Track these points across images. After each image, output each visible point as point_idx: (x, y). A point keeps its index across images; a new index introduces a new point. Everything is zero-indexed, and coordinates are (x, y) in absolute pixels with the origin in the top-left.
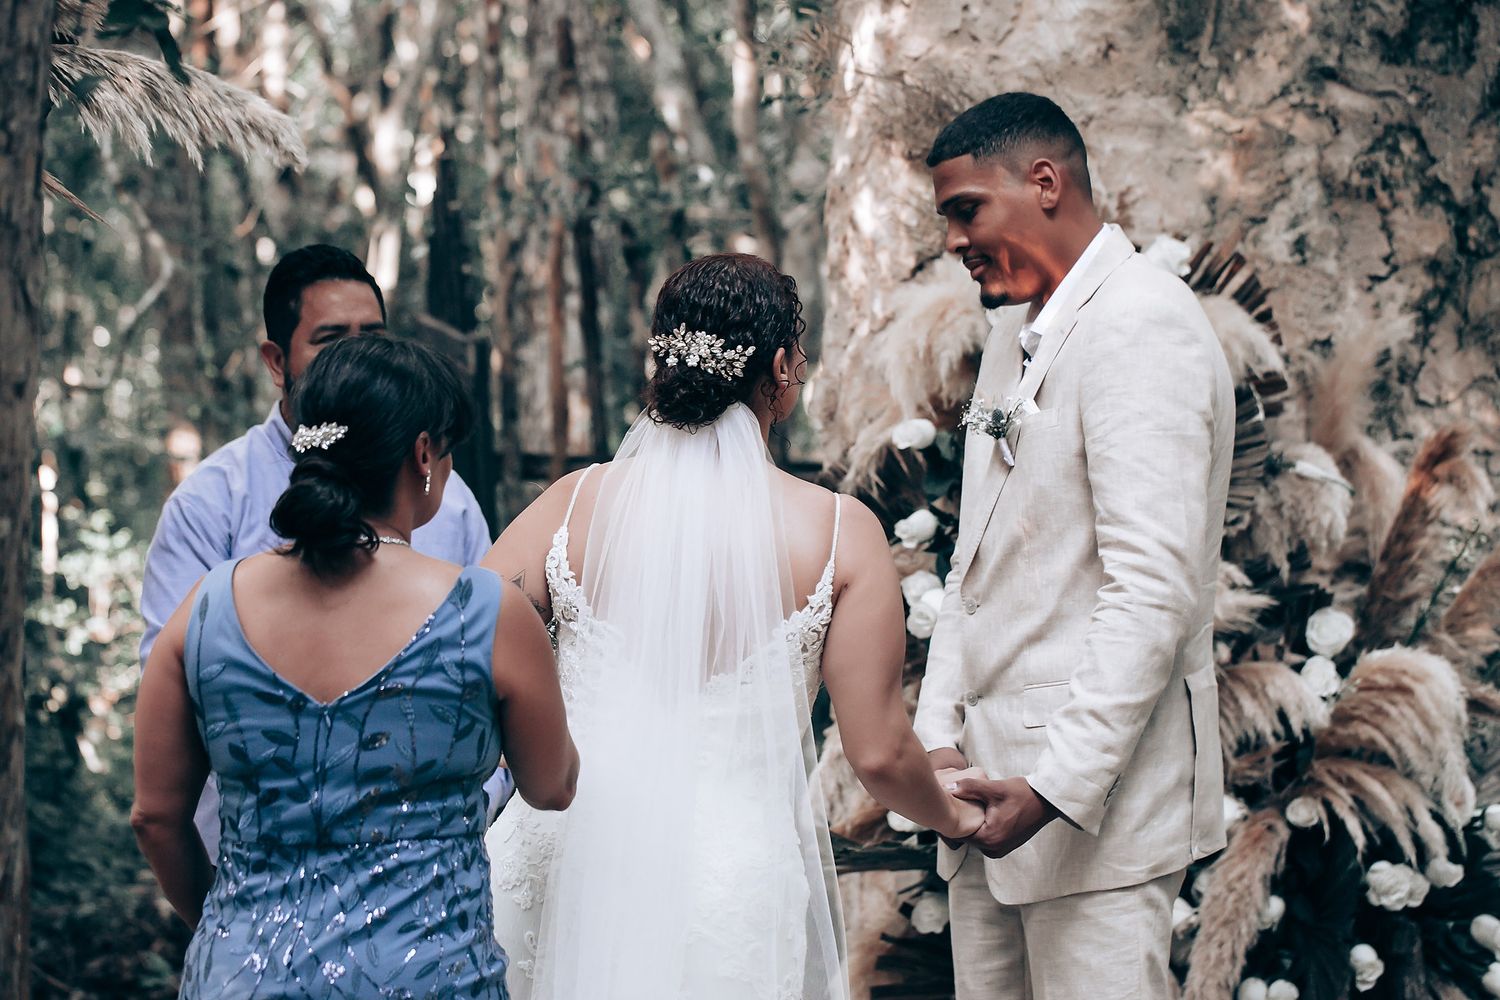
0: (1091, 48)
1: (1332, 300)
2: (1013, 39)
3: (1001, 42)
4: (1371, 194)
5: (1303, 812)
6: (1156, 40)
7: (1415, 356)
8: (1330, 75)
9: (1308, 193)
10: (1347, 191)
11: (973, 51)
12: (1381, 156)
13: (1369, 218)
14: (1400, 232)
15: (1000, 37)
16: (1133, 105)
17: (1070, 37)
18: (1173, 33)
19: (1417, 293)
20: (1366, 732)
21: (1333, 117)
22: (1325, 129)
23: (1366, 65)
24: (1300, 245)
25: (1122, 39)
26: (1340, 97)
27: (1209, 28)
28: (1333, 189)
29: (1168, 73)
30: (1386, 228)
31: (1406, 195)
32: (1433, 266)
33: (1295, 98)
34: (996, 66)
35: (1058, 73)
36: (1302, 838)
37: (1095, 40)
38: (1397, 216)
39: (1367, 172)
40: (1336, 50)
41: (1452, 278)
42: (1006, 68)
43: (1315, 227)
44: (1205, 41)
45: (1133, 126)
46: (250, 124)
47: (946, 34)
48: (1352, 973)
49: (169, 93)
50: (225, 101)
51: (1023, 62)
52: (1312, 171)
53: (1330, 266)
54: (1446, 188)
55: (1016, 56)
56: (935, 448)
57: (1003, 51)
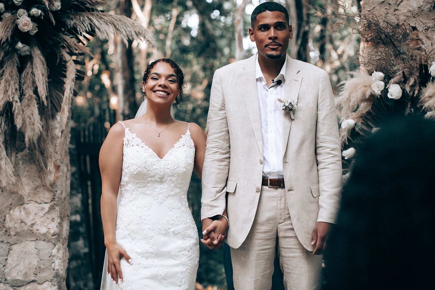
0: (429, 6)
2: (402, 4)
3: (399, 5)
11: (388, 8)
15: (398, 4)
17: (421, 2)
34: (396, 12)
35: (417, 14)
37: (430, 3)
42: (400, 13)
46: (139, 32)
47: (379, 3)
49: (118, 24)
50: (132, 26)
51: (405, 11)
55: (403, 9)
56: (353, 129)
57: (399, 8)
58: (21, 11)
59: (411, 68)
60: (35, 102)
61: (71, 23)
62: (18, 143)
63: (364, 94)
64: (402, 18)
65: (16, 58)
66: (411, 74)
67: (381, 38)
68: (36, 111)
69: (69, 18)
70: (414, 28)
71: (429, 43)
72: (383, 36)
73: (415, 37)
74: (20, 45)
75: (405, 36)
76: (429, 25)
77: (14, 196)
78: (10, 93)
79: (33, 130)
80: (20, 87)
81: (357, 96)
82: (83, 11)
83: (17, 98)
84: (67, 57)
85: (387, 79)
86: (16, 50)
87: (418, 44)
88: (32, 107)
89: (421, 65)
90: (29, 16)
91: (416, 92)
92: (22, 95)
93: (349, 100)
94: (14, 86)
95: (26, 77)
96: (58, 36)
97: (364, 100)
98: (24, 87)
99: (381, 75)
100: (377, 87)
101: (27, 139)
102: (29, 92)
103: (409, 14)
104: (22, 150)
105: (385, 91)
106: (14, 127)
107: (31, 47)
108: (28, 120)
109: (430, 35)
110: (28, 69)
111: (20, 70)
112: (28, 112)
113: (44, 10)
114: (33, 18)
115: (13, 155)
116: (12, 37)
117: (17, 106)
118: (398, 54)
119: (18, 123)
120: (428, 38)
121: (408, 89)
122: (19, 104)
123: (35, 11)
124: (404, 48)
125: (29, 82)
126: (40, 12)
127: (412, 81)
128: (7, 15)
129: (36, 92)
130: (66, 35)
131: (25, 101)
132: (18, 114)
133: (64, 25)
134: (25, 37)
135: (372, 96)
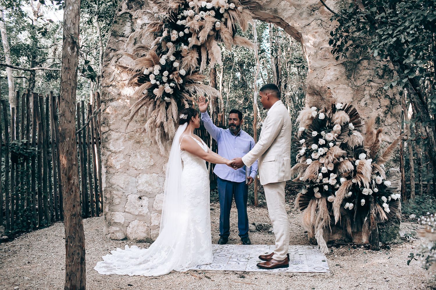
0: (335, 79)
1: (371, 111)
4: (377, 97)
5: (354, 181)
6: (345, 77)
7: (384, 119)
8: (371, 81)
9: (367, 97)
10: (373, 97)
11: (318, 80)
12: (378, 92)
13: (377, 100)
14: (381, 102)
16: (341, 86)
17: (332, 77)
18: (347, 76)
19: (384, 110)
20: (360, 170)
21: (371, 87)
22: (370, 88)
23: (377, 79)
24: (366, 104)
25: (339, 77)
26: (372, 84)
27: (353, 75)
28: (371, 96)
29: (347, 82)
30: (379, 101)
31: (382, 97)
32: (387, 107)
33: (365, 84)
35: (330, 82)
36: (354, 184)
38: (381, 100)
39: (376, 94)
40: (372, 78)
41: (390, 108)
43: (368, 101)
44: (352, 77)
45: (341, 89)
48: (360, 203)
52: (368, 94)
53: (371, 107)
54: (389, 96)
55: (324, 80)
56: (304, 131)
57: (322, 80)
58: (166, 84)
59: (329, 106)
60: (173, 121)
61: (187, 88)
62: (167, 137)
63: (309, 117)
64: (324, 84)
65: (165, 103)
66: (328, 108)
67: (315, 92)
68: (173, 125)
69: (186, 86)
70: (329, 88)
71: (335, 94)
72: (316, 92)
73: (329, 92)
74: (166, 98)
75: (325, 91)
76: (335, 87)
77: (166, 158)
78: (162, 118)
79: (172, 133)
80: (167, 115)
81: (306, 117)
82: (192, 83)
83: (165, 120)
84: (186, 103)
85: (318, 110)
86: (165, 100)
87: (330, 95)
88: (171, 124)
89: (332, 104)
90: (170, 86)
91: (331, 117)
92: (167, 118)
93: (302, 119)
94: (164, 115)
95: (169, 111)
96: (181, 94)
97: (308, 119)
98: (168, 115)
99: (316, 108)
100: (314, 114)
101: (170, 137)
102: (170, 117)
103: (327, 82)
104: (169, 140)
105: (318, 115)
106: (165, 132)
107: (171, 99)
108: (170, 129)
109: (335, 91)
110: (170, 108)
111: (167, 108)
112: (170, 126)
113: (175, 84)
114: (171, 87)
115: (165, 142)
116: (163, 95)
117: (165, 124)
118: (322, 99)
119: (166, 130)
120: (335, 92)
121: (327, 115)
122: (166, 122)
123: (172, 84)
124: (324, 97)
125: (170, 113)
126: (174, 85)
127: (329, 112)
128: (161, 86)
129: (173, 117)
130: (185, 93)
131: (169, 121)
132: (166, 127)
133: (184, 89)
134: (168, 95)
135: (312, 118)
